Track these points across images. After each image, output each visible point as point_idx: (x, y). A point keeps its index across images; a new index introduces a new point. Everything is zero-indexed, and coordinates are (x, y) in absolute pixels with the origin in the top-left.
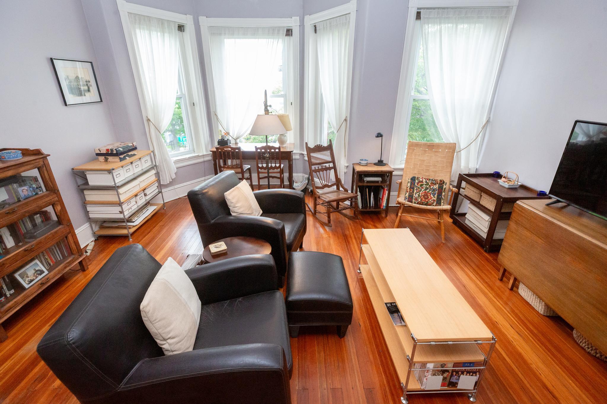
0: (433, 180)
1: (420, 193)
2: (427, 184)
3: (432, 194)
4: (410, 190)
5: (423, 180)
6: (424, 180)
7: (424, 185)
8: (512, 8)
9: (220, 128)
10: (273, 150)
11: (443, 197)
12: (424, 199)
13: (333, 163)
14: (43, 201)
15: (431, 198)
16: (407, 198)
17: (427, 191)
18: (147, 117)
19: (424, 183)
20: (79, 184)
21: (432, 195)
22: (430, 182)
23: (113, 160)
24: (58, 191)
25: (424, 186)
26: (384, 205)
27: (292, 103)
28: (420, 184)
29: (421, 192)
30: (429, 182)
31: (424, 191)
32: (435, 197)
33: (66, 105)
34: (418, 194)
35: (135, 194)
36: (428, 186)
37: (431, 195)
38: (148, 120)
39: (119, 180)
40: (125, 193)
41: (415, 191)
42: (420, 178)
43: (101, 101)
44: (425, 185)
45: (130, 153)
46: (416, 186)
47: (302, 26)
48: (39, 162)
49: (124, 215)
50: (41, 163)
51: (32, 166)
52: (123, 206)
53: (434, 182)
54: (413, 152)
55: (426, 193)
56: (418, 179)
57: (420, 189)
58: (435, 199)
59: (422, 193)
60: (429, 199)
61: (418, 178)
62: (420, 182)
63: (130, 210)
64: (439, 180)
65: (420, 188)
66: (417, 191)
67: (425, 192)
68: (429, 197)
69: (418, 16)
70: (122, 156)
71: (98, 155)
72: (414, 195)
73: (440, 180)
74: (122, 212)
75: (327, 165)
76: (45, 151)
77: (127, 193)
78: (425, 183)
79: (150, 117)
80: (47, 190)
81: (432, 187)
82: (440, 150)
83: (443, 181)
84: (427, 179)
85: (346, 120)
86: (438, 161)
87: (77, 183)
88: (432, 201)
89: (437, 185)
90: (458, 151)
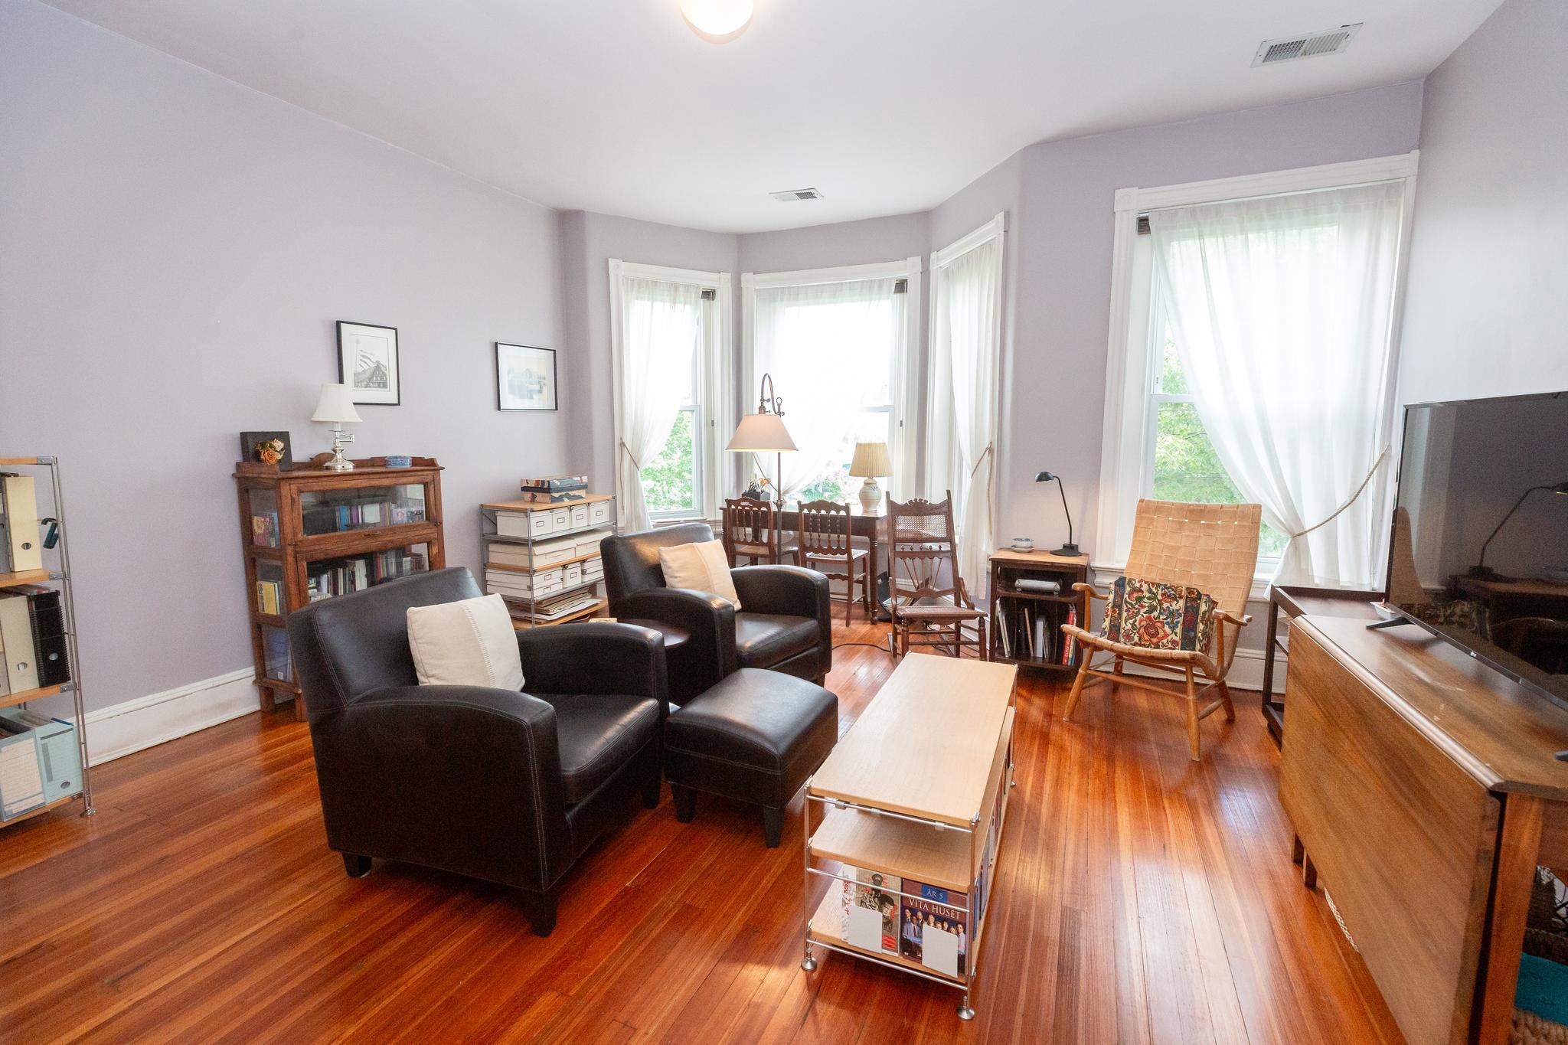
0: (1170, 588)
1: (1135, 621)
2: (1154, 597)
3: (1167, 623)
4: (1114, 612)
5: (1141, 586)
6: (1145, 587)
7: (1145, 600)
8: (1405, 182)
9: (756, 470)
10: (833, 513)
11: (1200, 635)
12: (1147, 637)
13: (951, 542)
14: (417, 533)
15: (1166, 635)
16: (1105, 633)
17: (1152, 615)
18: (621, 439)
19: (1144, 594)
20: (484, 532)
21: (1166, 627)
22: (1160, 592)
23: (542, 500)
24: (441, 523)
25: (1146, 602)
26: (1070, 656)
27: (901, 422)
28: (1135, 595)
29: (1138, 618)
30: (1157, 593)
31: (1145, 615)
32: (1176, 633)
33: (499, 409)
34: (1131, 621)
35: (564, 563)
36: (1154, 603)
37: (1164, 626)
38: (623, 444)
39: (537, 533)
40: (542, 557)
41: (1125, 614)
42: (1135, 580)
43: (556, 409)
44: (1148, 599)
45: (572, 493)
46: (1126, 602)
47: (926, 273)
48: (427, 475)
49: (532, 594)
50: (431, 477)
51: (416, 478)
52: (535, 579)
53: (1171, 593)
54: (1151, 527)
55: (1152, 621)
56: (1132, 584)
57: (1136, 609)
58: (1177, 639)
59: (1141, 621)
60: (1159, 636)
61: (1130, 581)
62: (1135, 590)
63: (547, 591)
64: (1184, 589)
65: (1137, 606)
66: (1128, 615)
67: (1149, 618)
68: (1160, 631)
69: (1143, 225)
70: (556, 495)
71: (524, 489)
72: (1123, 625)
73: (1187, 589)
74: (530, 588)
75: (935, 547)
76: (440, 464)
77: (548, 556)
78: (1148, 595)
79: (627, 441)
80: (427, 519)
81: (1165, 605)
82: (1219, 522)
83: (1197, 591)
84: (1153, 584)
85: (990, 450)
86: (1212, 551)
87: (482, 529)
88: (1167, 642)
89: (1182, 603)
90: (1297, 533)
